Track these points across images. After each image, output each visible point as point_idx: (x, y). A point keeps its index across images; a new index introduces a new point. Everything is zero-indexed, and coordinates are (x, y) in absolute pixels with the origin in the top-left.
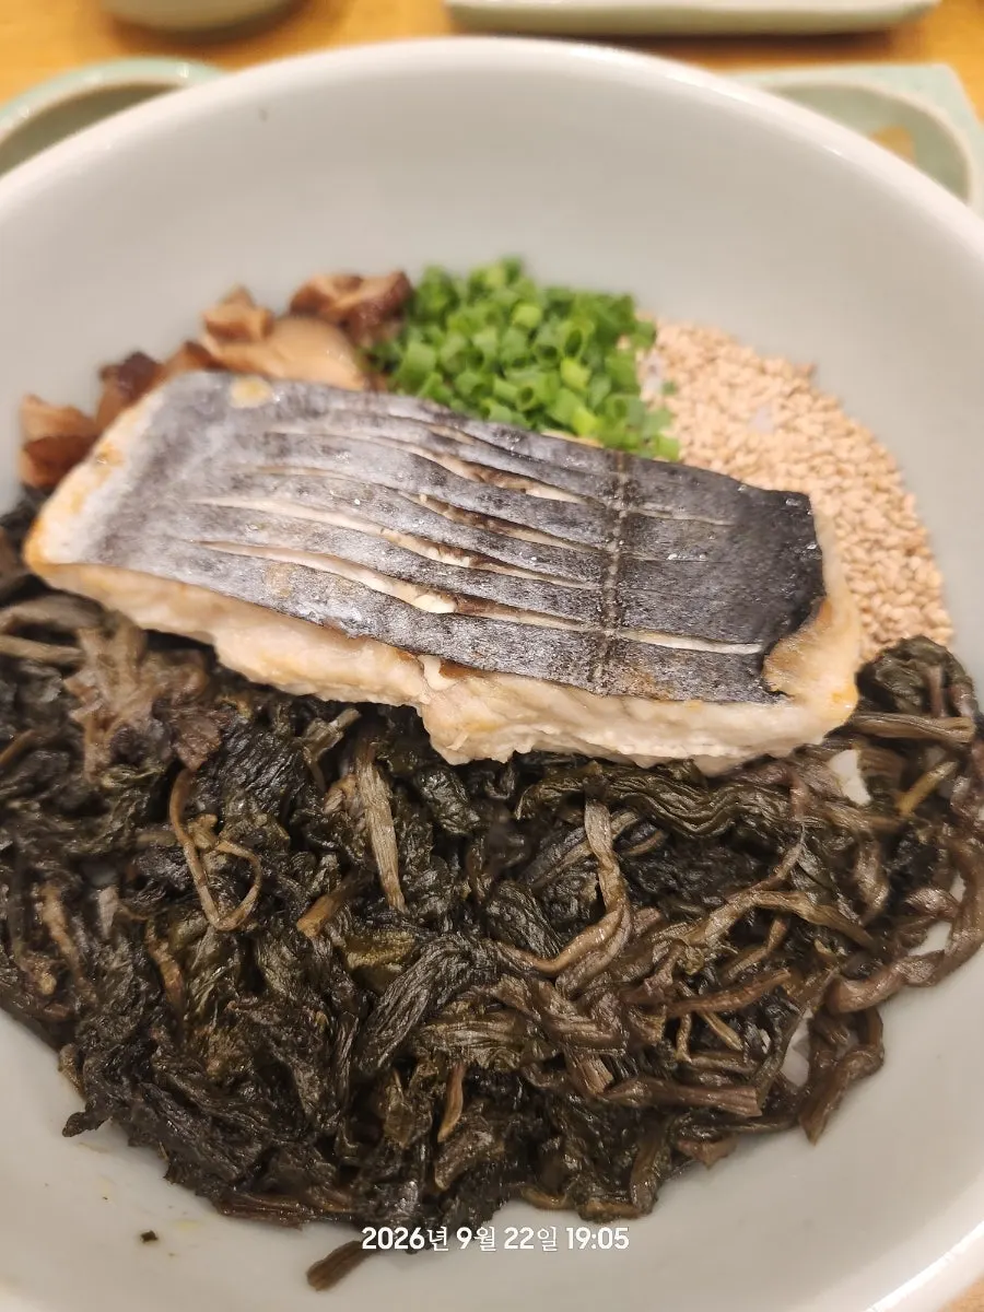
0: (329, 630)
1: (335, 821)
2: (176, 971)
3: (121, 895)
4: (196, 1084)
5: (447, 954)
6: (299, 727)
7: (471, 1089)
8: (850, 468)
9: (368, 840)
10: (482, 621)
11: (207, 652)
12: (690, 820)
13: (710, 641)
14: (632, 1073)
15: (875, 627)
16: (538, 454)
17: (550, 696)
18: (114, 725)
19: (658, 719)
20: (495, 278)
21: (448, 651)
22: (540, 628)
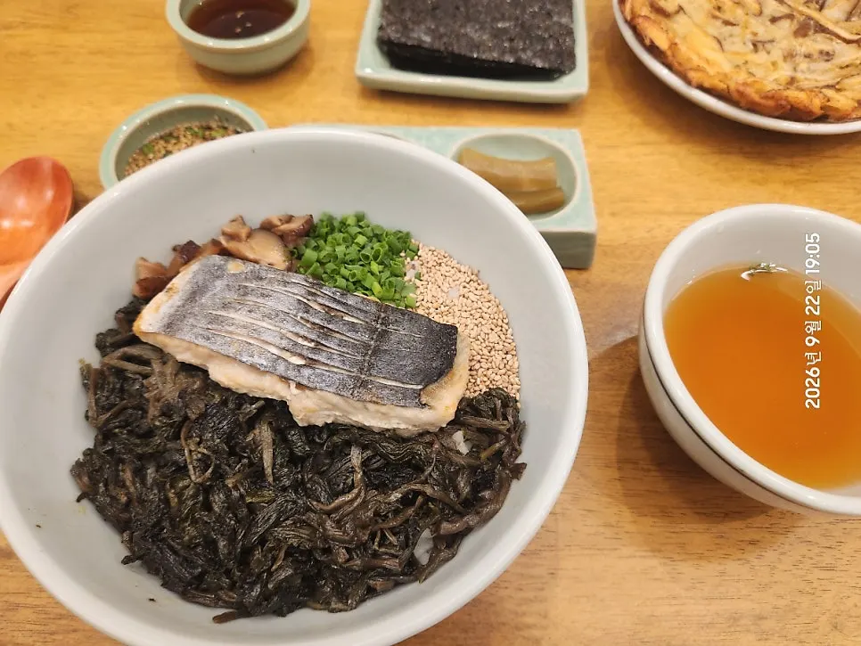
0: (253, 367)
1: (249, 444)
2: (176, 500)
3: (157, 471)
4: (178, 544)
5: (286, 501)
6: (239, 406)
7: (288, 554)
8: (487, 316)
9: (262, 454)
10: (314, 368)
11: (205, 372)
12: (391, 454)
13: (403, 383)
14: (358, 556)
15: (488, 383)
16: (350, 303)
17: (336, 399)
18: (163, 400)
19: (378, 412)
20: (351, 221)
21: (298, 379)
22: (336, 373)
